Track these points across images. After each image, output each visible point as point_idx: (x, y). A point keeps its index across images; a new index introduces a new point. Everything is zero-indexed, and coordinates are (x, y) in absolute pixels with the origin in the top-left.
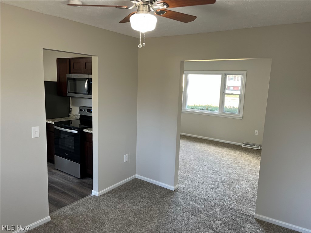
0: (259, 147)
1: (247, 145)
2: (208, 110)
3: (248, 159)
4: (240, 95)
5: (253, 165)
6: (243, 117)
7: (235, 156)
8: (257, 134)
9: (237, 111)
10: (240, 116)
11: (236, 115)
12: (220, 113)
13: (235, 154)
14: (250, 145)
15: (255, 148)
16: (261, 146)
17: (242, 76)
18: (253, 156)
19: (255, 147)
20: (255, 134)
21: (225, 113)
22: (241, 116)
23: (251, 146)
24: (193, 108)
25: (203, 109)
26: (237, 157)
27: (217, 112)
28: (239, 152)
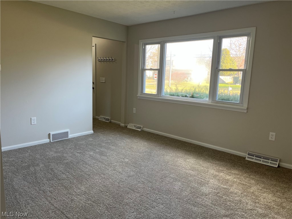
0: (278, 163)
1: (254, 158)
2: (193, 97)
3: (252, 191)
4: (244, 71)
5: (260, 211)
6: (247, 109)
7: (227, 181)
8: (274, 139)
9: (239, 99)
10: (243, 106)
11: (237, 106)
12: (210, 101)
13: (228, 177)
14: (261, 158)
15: (269, 163)
16: (280, 161)
17: (248, 38)
18: (263, 183)
19: (270, 161)
20: (270, 139)
21: (218, 102)
22: (245, 106)
23: (262, 160)
24: (172, 94)
25: (186, 96)
26: (232, 186)
27: (206, 100)
28: (236, 172)
